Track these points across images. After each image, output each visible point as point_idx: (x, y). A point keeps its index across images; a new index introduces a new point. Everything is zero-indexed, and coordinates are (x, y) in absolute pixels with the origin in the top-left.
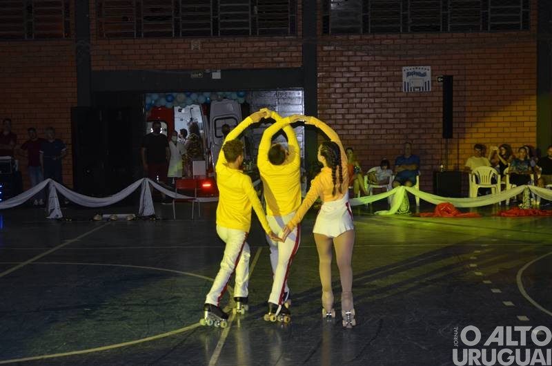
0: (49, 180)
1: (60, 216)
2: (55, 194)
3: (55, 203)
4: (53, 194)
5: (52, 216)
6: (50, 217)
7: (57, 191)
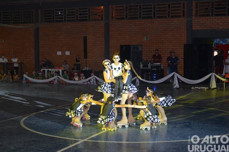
1: (178, 87)
3: (176, 82)
5: (175, 87)
6: (174, 87)
7: (177, 77)
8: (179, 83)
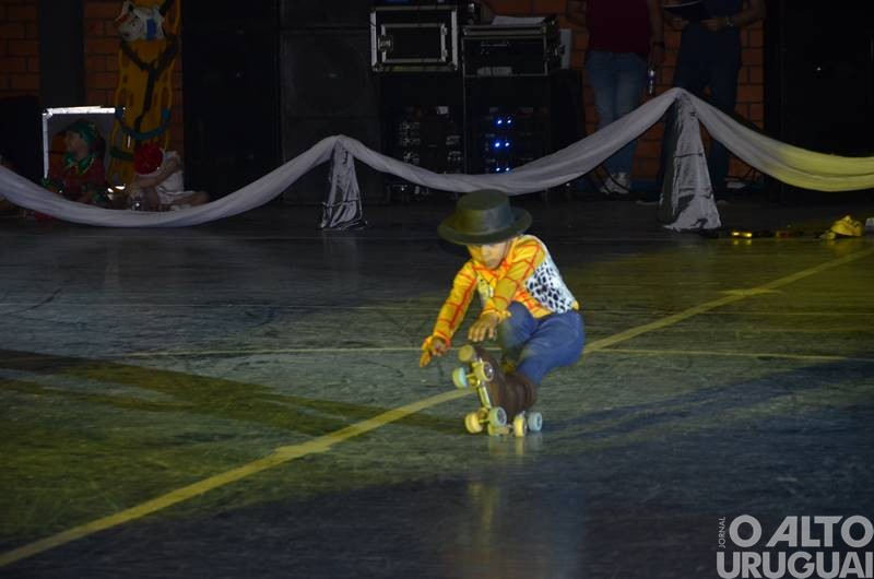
0: (676, 92)
1: (714, 222)
2: (697, 144)
3: (694, 175)
4: (690, 142)
5: (685, 221)
6: (678, 225)
7: (702, 126)
8: (719, 191)
